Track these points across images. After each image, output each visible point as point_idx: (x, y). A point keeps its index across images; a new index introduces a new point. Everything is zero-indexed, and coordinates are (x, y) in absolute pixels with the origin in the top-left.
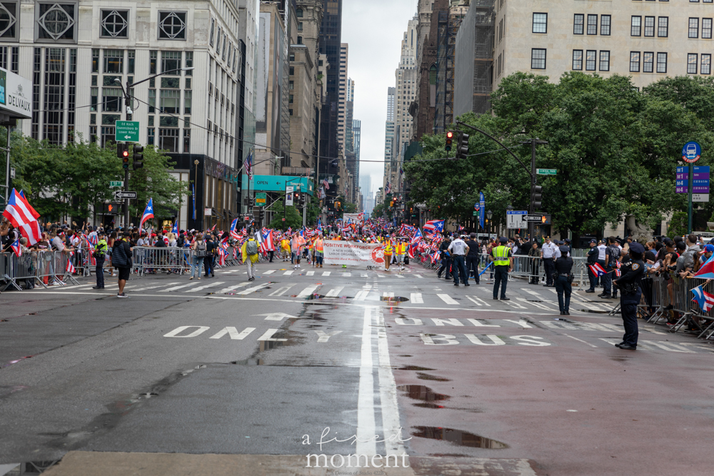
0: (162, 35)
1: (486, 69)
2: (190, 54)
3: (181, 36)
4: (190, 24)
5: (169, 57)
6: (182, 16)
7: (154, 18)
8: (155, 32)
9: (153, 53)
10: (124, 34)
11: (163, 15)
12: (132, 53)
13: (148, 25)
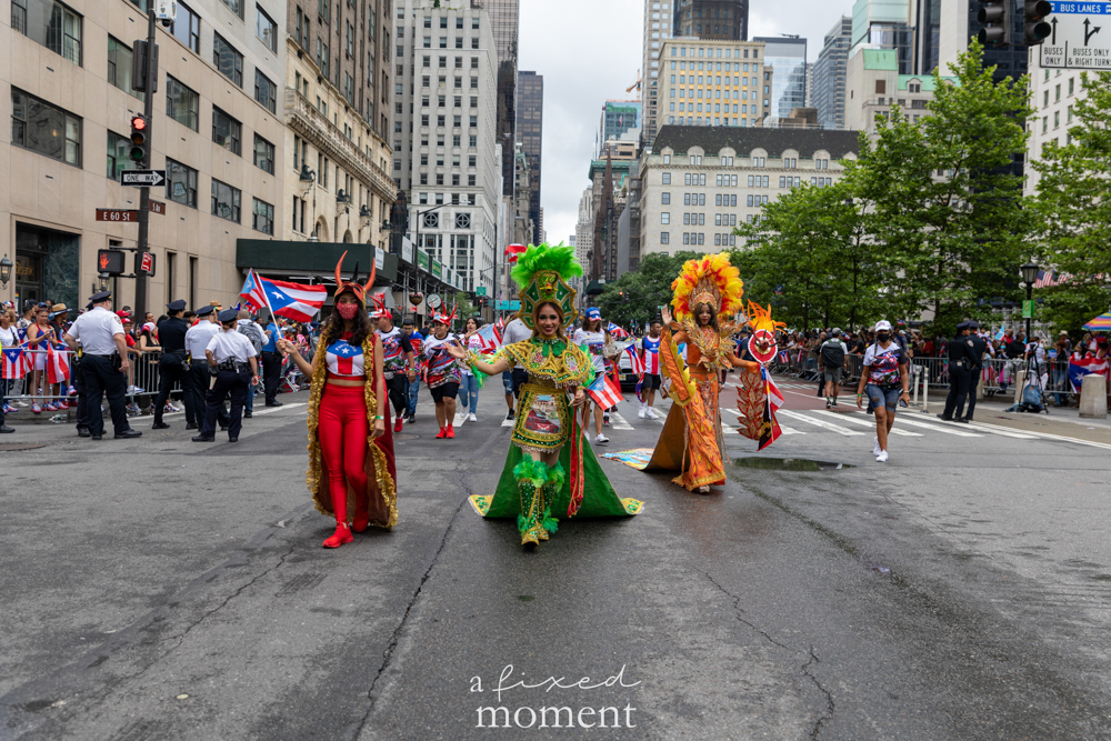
0: (457, 226)
1: (636, 243)
2: (473, 236)
3: (468, 226)
4: (472, 220)
5: (462, 238)
6: (468, 215)
7: (453, 217)
8: (453, 224)
9: (453, 236)
10: (436, 225)
11: (458, 215)
12: (441, 236)
13: (450, 221)
